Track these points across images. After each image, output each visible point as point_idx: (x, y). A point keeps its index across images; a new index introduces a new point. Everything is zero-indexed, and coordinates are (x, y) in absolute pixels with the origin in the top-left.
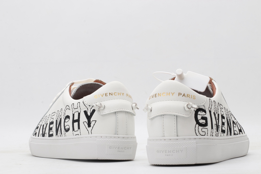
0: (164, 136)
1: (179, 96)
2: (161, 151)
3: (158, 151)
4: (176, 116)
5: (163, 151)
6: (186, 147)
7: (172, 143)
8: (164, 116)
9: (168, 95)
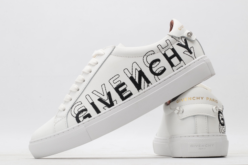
0: (197, 133)
1: (207, 100)
2: (195, 146)
3: (191, 146)
4: (206, 117)
5: (197, 146)
6: (216, 142)
7: (205, 138)
8: (197, 117)
9: (198, 99)
